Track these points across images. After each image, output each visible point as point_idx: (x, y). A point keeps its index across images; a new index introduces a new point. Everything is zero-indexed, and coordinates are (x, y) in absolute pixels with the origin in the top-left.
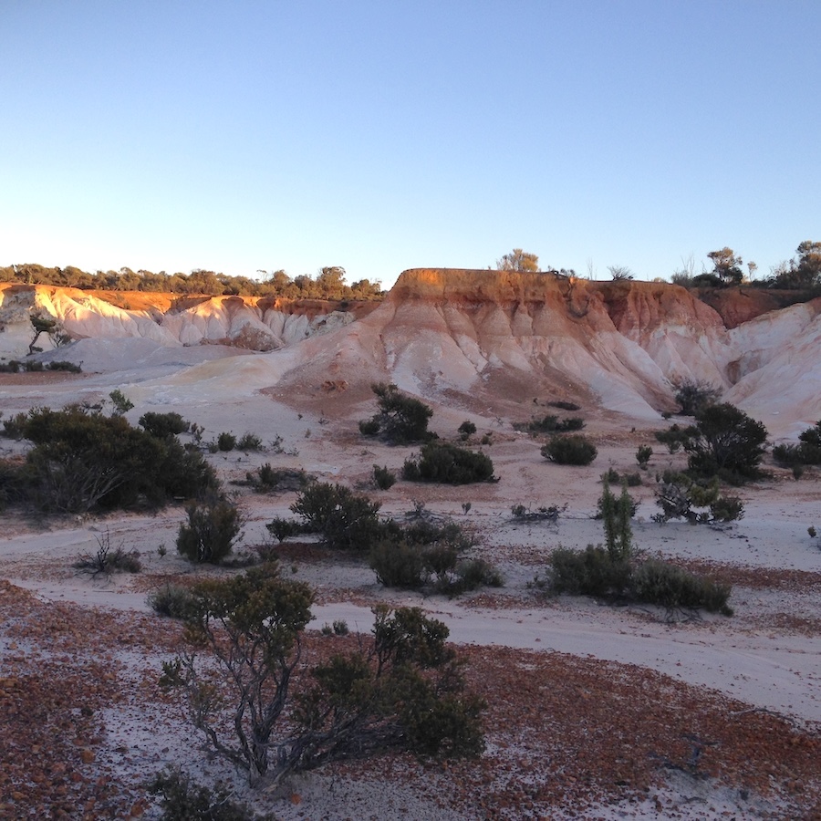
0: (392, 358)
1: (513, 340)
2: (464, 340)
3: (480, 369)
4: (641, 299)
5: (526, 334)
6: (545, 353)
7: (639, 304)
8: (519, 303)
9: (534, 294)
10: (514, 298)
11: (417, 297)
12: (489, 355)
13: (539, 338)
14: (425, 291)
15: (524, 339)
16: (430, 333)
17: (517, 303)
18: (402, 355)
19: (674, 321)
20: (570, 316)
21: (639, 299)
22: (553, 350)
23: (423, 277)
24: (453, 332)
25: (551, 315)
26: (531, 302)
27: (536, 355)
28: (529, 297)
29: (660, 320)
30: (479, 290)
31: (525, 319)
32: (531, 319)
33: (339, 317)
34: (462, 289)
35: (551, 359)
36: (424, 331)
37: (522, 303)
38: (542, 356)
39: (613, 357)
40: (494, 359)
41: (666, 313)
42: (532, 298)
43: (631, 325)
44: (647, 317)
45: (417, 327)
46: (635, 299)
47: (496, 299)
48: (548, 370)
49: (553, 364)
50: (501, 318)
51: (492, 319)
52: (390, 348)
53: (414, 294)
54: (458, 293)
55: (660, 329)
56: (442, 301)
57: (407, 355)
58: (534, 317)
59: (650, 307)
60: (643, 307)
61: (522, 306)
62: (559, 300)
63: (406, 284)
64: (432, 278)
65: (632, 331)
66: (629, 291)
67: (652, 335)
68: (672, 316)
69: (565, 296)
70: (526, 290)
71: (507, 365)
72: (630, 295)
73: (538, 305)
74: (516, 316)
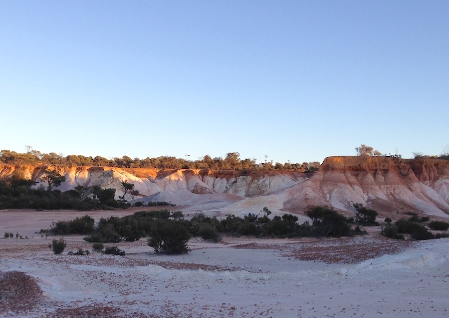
0: (328, 196)
1: (377, 187)
2: (356, 187)
3: (366, 200)
4: (429, 167)
5: (383, 184)
6: (392, 192)
7: (428, 169)
8: (377, 170)
9: (383, 166)
10: (375, 168)
11: (333, 169)
12: (368, 194)
13: (389, 186)
14: (337, 166)
15: (382, 187)
16: (342, 185)
17: (376, 171)
18: (332, 194)
19: (445, 177)
20: (401, 175)
21: (428, 167)
22: (396, 191)
23: (335, 160)
24: (351, 184)
25: (392, 175)
26: (383, 170)
27: (389, 193)
28: (382, 168)
29: (439, 177)
30: (359, 165)
31: (381, 178)
32: (383, 178)
33: (243, 179)
34: (352, 165)
35: (396, 195)
36: (339, 184)
37: (379, 171)
38: (391, 194)
39: (421, 194)
40: (371, 195)
41: (442, 173)
42: (383, 168)
43: (425, 179)
44: (432, 175)
45: (336, 182)
46: (426, 167)
47: (367, 169)
48: (396, 200)
49: (397, 197)
50: (370, 177)
51: (367, 178)
52: (326, 192)
53: (332, 168)
54: (350, 167)
55: (439, 181)
56: (344, 170)
57: (334, 194)
58: (384, 177)
59: (434, 171)
60: (430, 171)
61: (379, 172)
62: (395, 168)
63: (328, 163)
64: (338, 160)
65: (426, 182)
66: (423, 163)
67: (436, 183)
68: (444, 174)
69: (397, 166)
70: (380, 164)
71: (377, 198)
72: (424, 165)
73: (386, 171)
74: (376, 176)
